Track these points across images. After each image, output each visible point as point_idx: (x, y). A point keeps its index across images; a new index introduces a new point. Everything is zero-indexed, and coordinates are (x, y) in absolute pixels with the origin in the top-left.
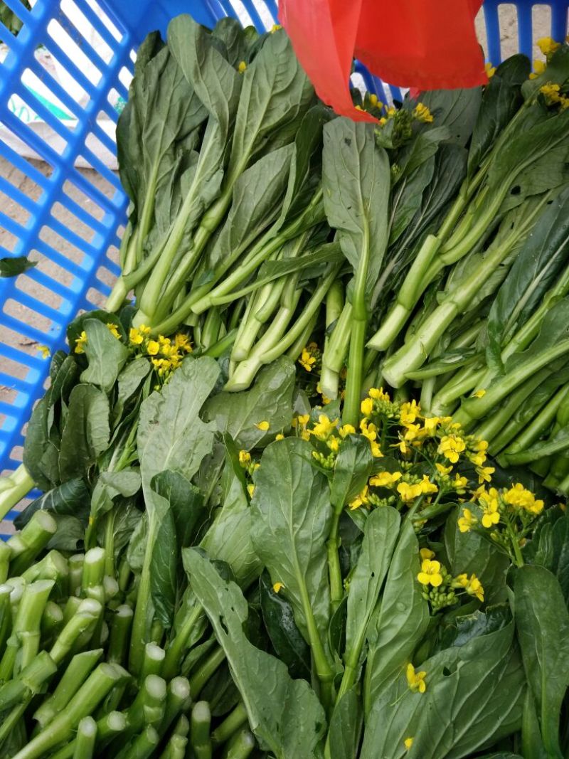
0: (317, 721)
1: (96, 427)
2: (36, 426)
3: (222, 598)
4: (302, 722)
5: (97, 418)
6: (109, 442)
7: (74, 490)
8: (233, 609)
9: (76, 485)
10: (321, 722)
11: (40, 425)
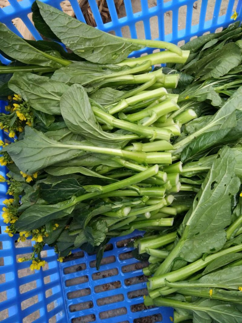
0: (216, 248)
1: (223, 66)
2: (199, 41)
3: (225, 178)
4: (207, 242)
5: (227, 63)
6: (220, 77)
7: (186, 79)
8: (225, 185)
9: (189, 78)
10: (216, 250)
11: (201, 43)
